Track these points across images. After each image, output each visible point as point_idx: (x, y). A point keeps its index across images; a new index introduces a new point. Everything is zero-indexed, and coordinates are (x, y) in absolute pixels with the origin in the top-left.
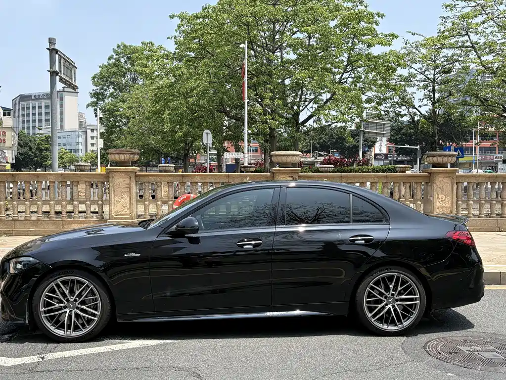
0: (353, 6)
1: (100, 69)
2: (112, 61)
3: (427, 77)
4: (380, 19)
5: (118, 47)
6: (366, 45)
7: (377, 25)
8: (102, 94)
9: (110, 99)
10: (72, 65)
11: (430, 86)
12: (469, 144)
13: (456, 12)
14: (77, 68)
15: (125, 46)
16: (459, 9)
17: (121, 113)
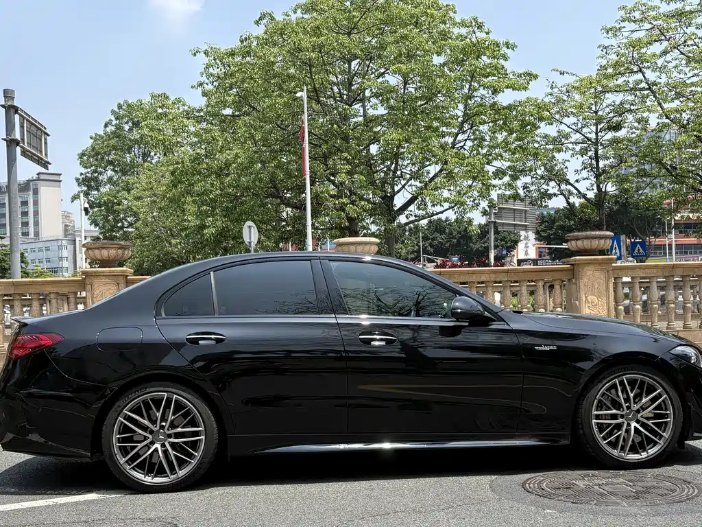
0: (469, 33)
1: (92, 141)
2: (110, 129)
3: (586, 137)
4: (509, 52)
5: (120, 107)
6: (490, 91)
7: (506, 60)
8: (96, 179)
9: (107, 187)
10: (42, 131)
11: (591, 150)
12: (659, 241)
13: (622, 38)
14: (48, 135)
15: (129, 106)
16: (626, 34)
17: (125, 207)
